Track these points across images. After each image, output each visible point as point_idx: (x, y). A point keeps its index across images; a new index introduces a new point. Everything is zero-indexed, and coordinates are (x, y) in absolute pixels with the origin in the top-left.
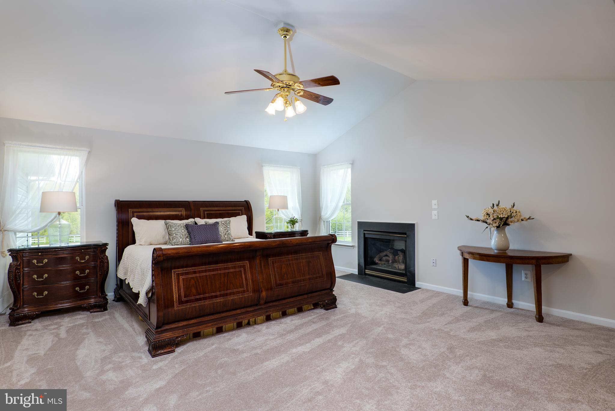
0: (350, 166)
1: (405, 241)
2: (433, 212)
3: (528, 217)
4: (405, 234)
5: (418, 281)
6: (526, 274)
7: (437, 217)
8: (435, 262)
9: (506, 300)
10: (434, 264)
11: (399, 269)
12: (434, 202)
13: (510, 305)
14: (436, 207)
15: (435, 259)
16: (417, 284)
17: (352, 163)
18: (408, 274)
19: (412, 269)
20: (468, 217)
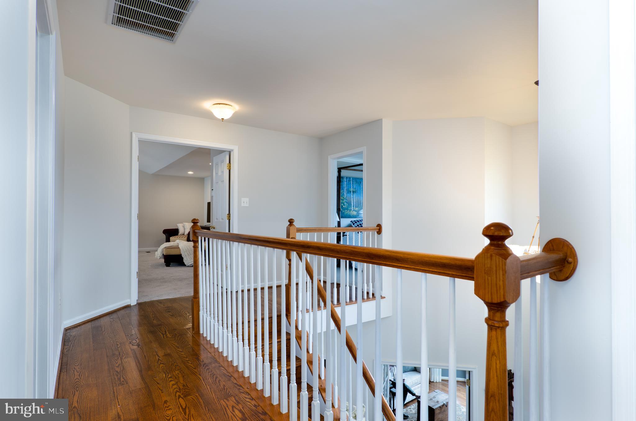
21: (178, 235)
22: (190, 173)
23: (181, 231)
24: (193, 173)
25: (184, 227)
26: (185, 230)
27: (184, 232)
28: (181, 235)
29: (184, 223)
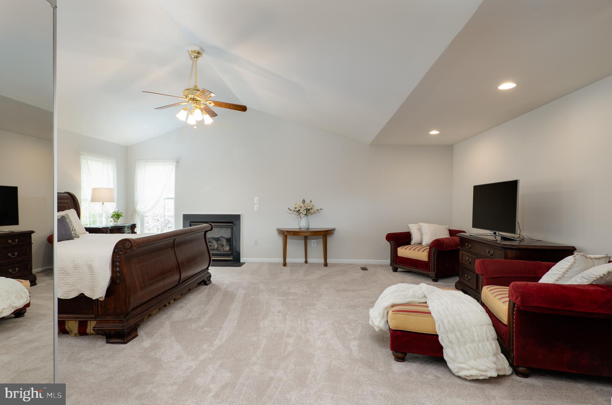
0: (175, 164)
1: (231, 228)
2: (255, 205)
3: (320, 208)
4: (232, 223)
5: (242, 258)
6: (314, 242)
7: (258, 210)
8: (256, 242)
9: (304, 260)
10: (256, 243)
11: (224, 251)
12: (256, 199)
13: (306, 262)
14: (258, 202)
15: (256, 240)
16: (242, 260)
17: (176, 161)
18: (234, 253)
19: (238, 249)
20: (289, 209)
21: (410, 244)
22: (434, 132)
23: (415, 238)
24: (438, 132)
25: (420, 230)
26: (422, 236)
27: (422, 239)
28: (415, 244)
29: (421, 224)
